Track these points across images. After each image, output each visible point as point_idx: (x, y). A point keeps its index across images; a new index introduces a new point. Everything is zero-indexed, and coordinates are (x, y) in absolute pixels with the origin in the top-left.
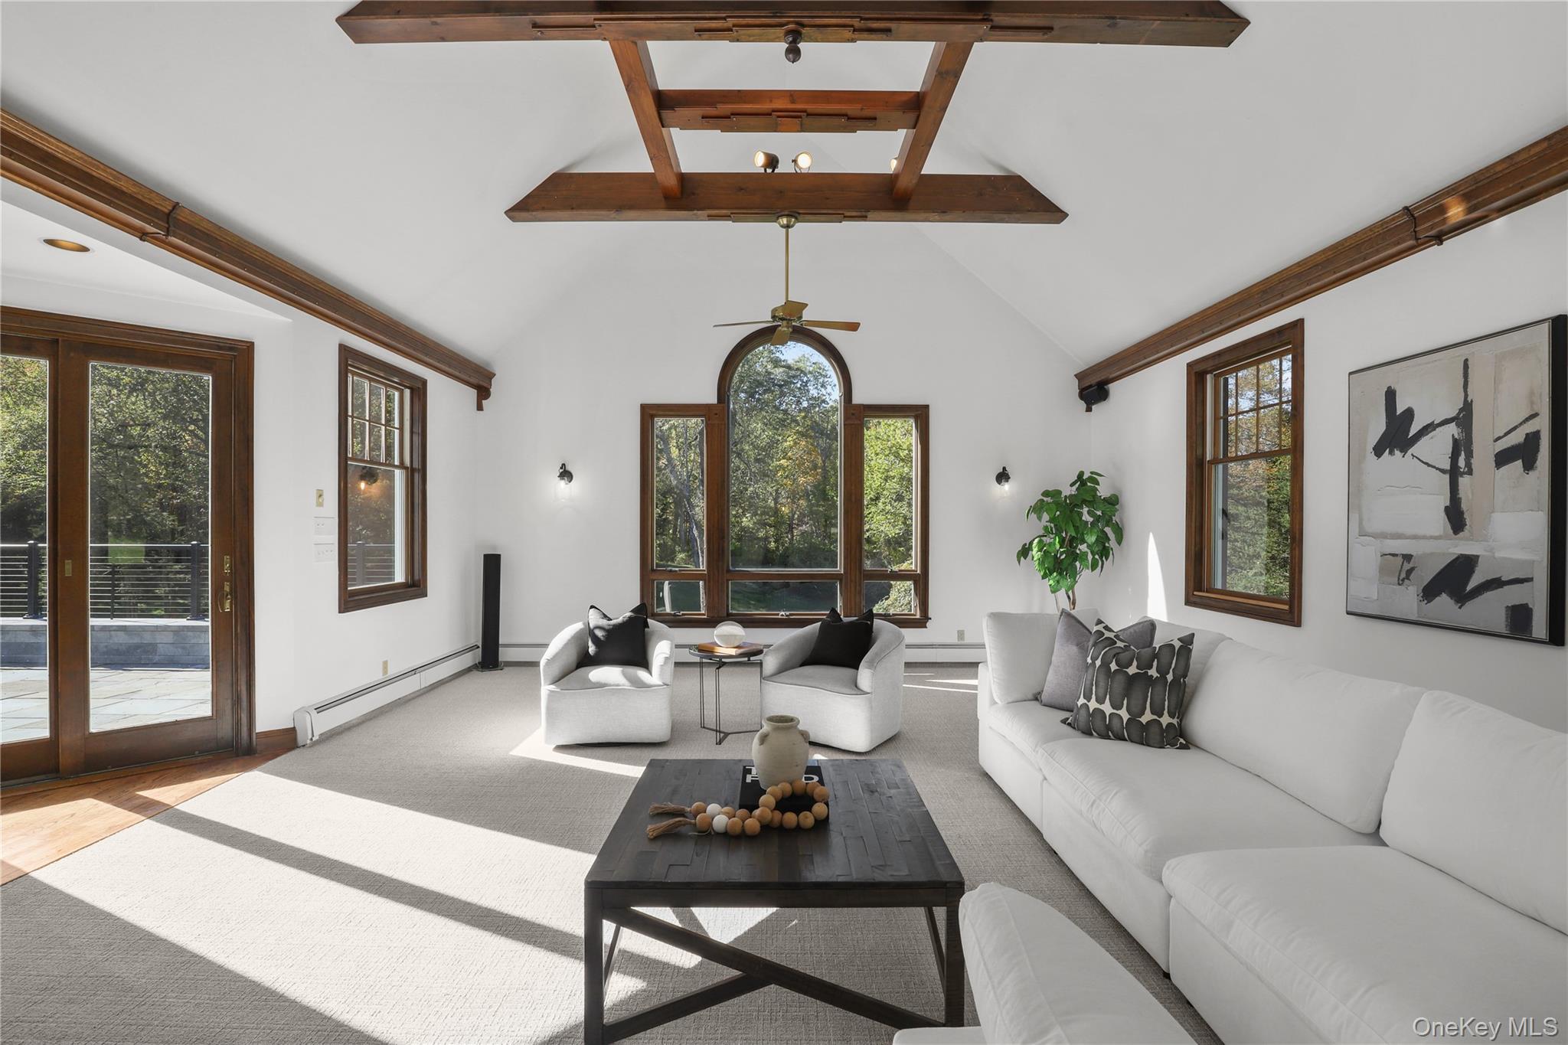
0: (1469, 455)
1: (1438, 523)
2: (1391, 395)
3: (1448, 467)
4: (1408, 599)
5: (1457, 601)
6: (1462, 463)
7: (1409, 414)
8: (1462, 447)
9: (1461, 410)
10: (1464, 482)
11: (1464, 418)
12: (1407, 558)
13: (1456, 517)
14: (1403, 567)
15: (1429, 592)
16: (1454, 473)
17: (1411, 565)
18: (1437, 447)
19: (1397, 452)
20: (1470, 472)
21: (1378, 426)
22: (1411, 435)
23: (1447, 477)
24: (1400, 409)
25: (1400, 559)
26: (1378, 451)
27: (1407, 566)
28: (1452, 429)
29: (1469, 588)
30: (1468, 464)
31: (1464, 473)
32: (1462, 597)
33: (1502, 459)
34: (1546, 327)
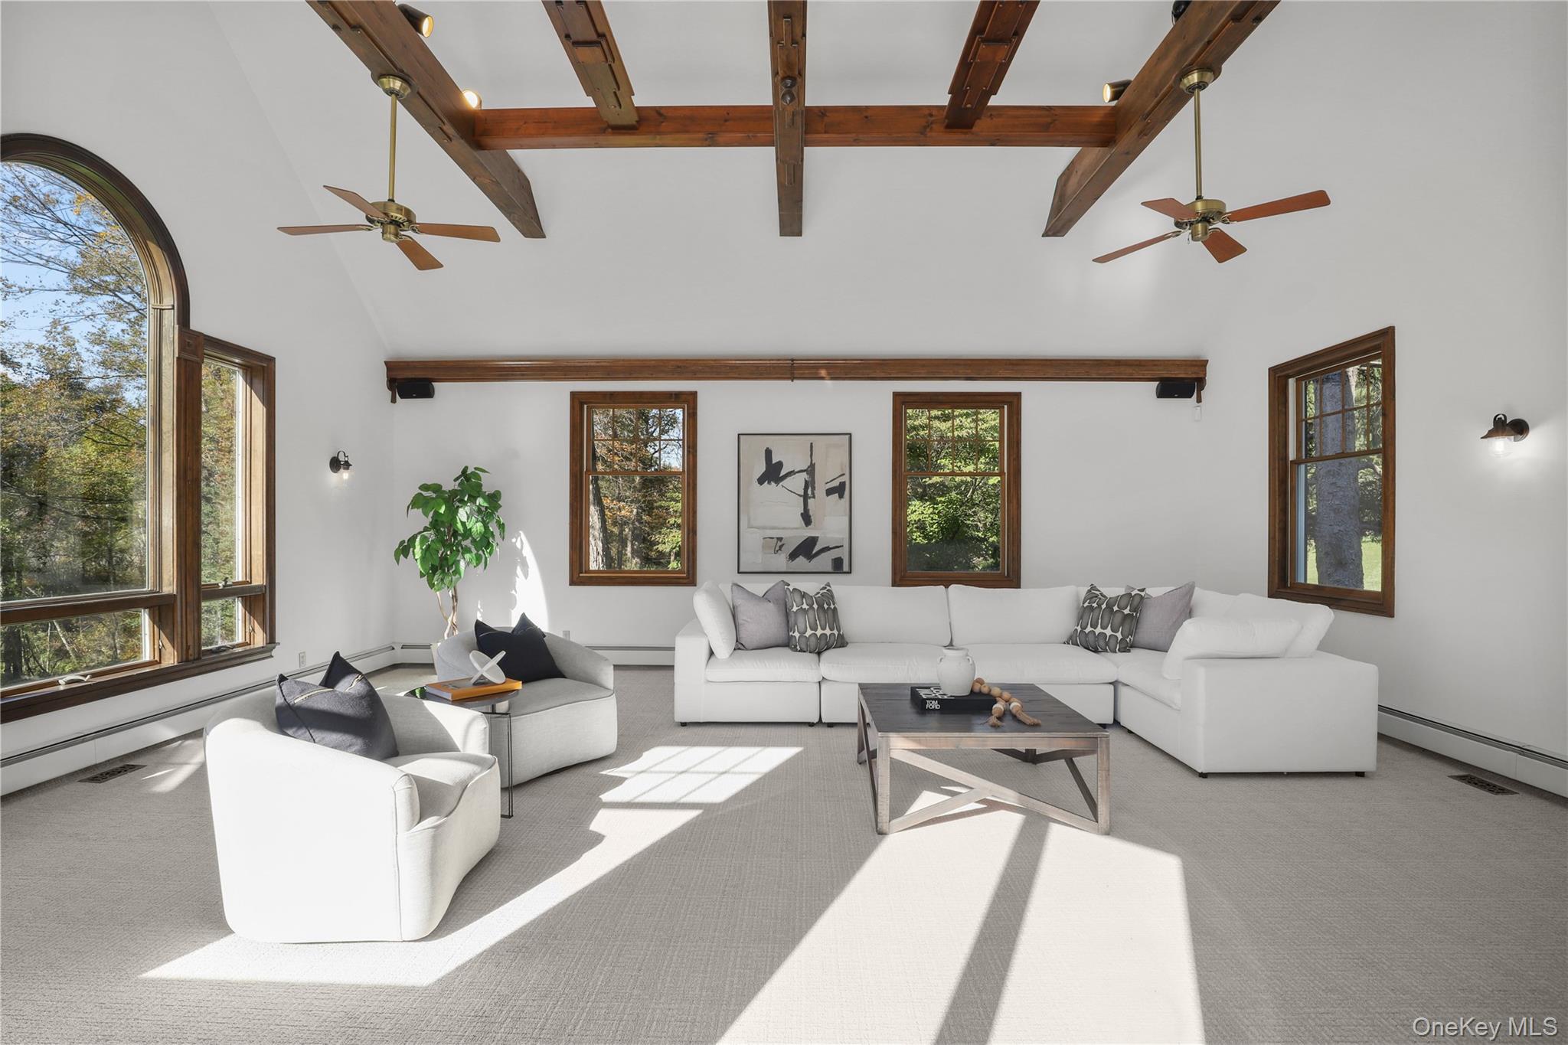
0: (813, 489)
1: (799, 521)
2: (768, 453)
3: (803, 494)
4: (781, 561)
5: (808, 559)
6: (809, 492)
7: (780, 465)
8: (809, 484)
9: (809, 467)
10: (810, 501)
11: (811, 470)
12: (780, 539)
13: (807, 518)
14: (779, 544)
15: (793, 556)
16: (806, 497)
17: (782, 543)
18: (797, 483)
19: (773, 483)
20: (814, 497)
21: (761, 468)
22: (781, 475)
23: (802, 499)
24: (774, 461)
25: (775, 540)
26: (761, 481)
27: (780, 544)
28: (804, 475)
29: (814, 552)
30: (813, 493)
31: (810, 498)
32: (810, 556)
33: (829, 492)
34: (847, 437)
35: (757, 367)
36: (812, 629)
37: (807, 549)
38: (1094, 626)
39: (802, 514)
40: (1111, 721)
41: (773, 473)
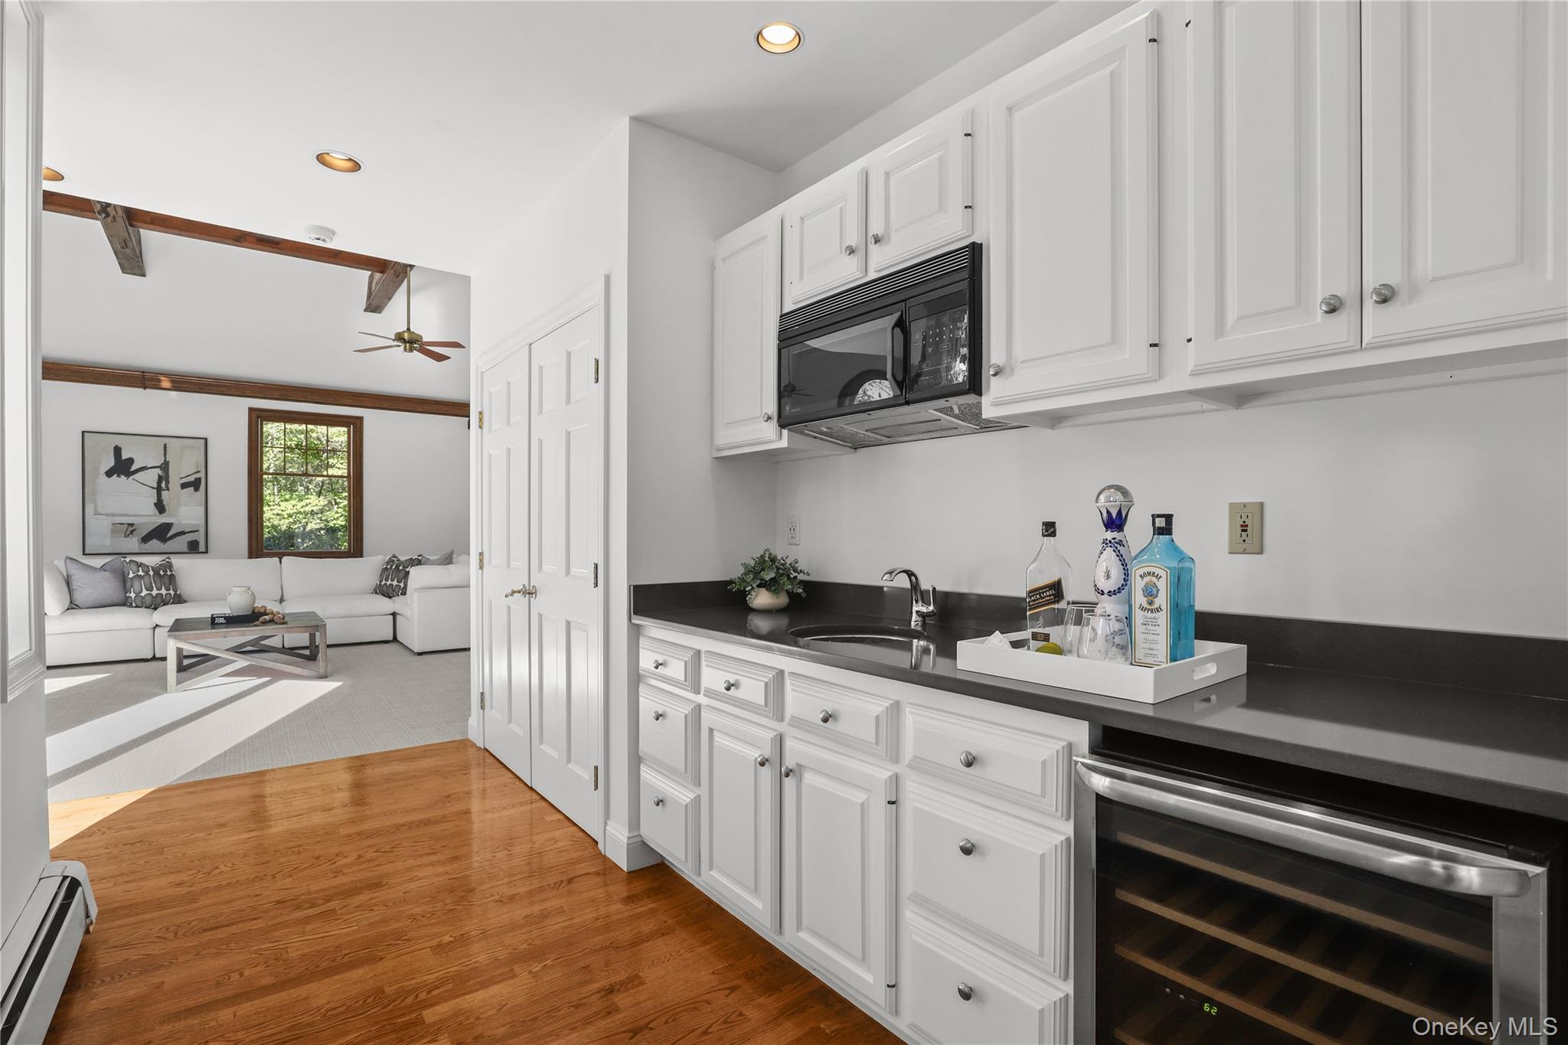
0: (167, 482)
1: (152, 509)
2: (117, 451)
3: (156, 486)
4: (133, 543)
5: (162, 541)
6: (163, 485)
7: (131, 461)
8: (163, 479)
9: (163, 464)
10: (164, 494)
11: (165, 467)
12: (132, 525)
13: (160, 507)
14: (130, 529)
15: (146, 539)
16: (159, 490)
17: (133, 528)
18: (151, 477)
19: (123, 477)
20: (168, 489)
21: (110, 462)
22: (132, 470)
23: (155, 490)
24: (124, 456)
25: (127, 526)
26: (109, 474)
27: (131, 529)
28: (158, 471)
29: (168, 536)
30: (167, 486)
31: (164, 490)
32: (164, 539)
33: (184, 486)
34: (203, 441)
35: (104, 374)
36: (147, 590)
37: (161, 533)
38: (387, 580)
39: (155, 504)
40: (391, 638)
41: (122, 467)
